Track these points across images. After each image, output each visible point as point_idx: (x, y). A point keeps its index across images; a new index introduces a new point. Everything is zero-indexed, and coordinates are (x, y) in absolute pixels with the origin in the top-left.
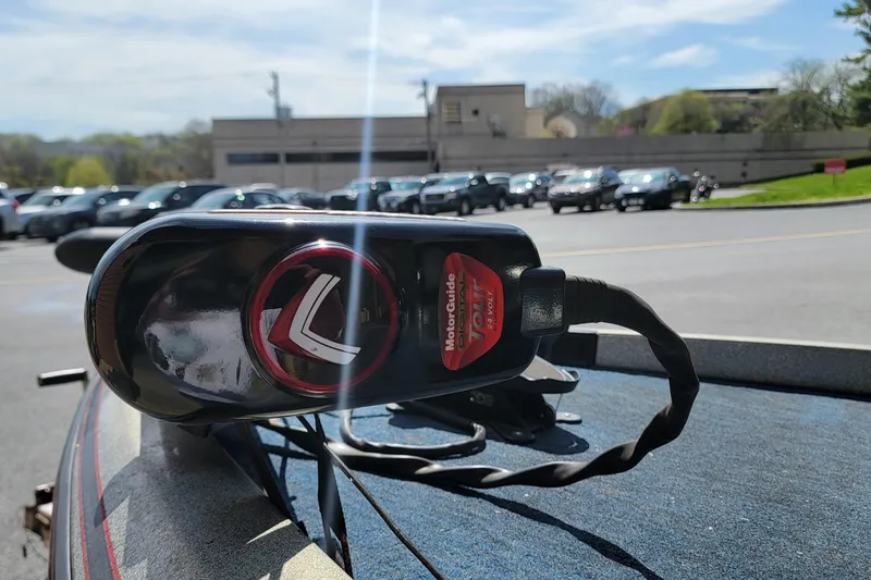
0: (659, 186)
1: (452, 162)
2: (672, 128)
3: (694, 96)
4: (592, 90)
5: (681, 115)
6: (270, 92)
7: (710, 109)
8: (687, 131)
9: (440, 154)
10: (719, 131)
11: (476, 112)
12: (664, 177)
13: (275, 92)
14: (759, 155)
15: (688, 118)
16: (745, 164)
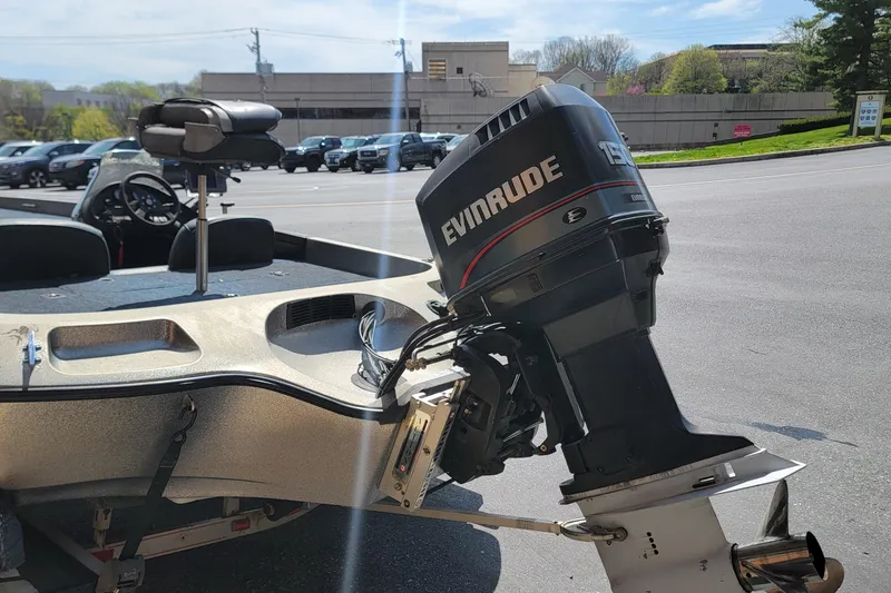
1: (432, 120)
2: (680, 86)
3: (705, 53)
4: (608, 44)
5: (690, 73)
6: (252, 49)
7: (721, 66)
8: (696, 90)
9: (422, 111)
10: (724, 91)
11: (460, 71)
13: (257, 48)
14: (730, 116)
15: (697, 76)
16: (716, 125)
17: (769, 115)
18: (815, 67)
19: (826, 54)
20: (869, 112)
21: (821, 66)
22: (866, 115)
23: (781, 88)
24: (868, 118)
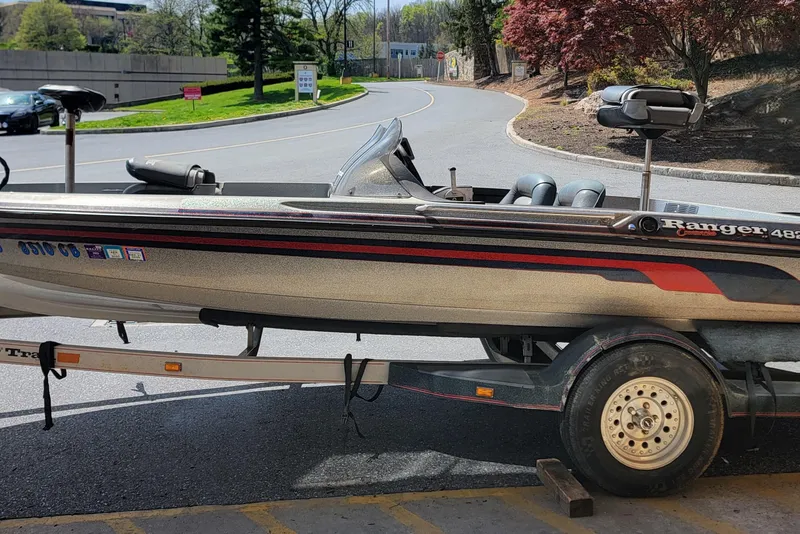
0: (23, 109)
2: (33, 40)
5: (43, 27)
7: (76, 22)
8: (52, 46)
10: (89, 48)
12: (28, 100)
14: (129, 77)
15: (52, 30)
16: (117, 86)
17: (168, 77)
18: (216, 35)
19: (226, 23)
20: (306, 80)
21: (221, 33)
22: (303, 82)
23: (151, 49)
24: (306, 85)
